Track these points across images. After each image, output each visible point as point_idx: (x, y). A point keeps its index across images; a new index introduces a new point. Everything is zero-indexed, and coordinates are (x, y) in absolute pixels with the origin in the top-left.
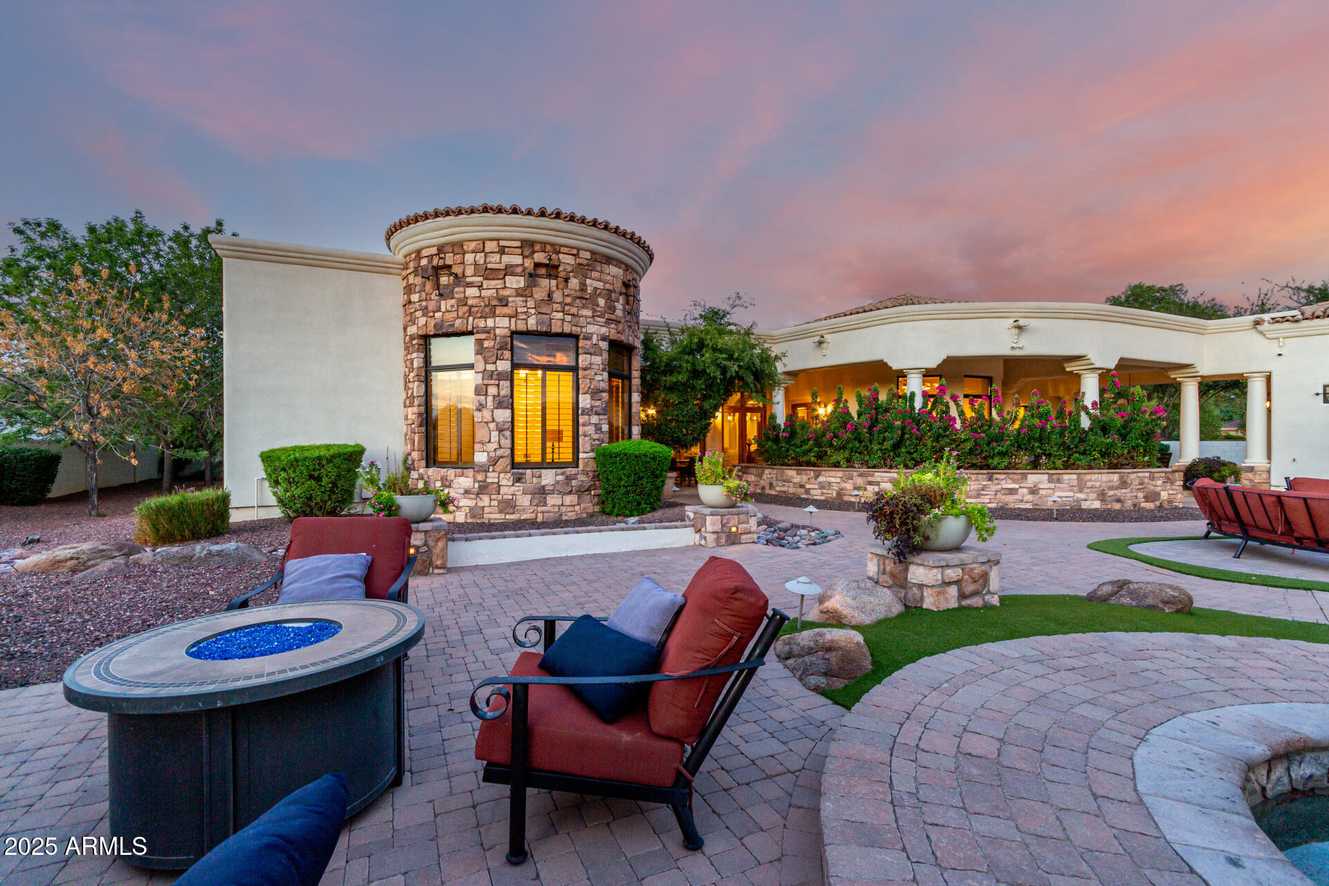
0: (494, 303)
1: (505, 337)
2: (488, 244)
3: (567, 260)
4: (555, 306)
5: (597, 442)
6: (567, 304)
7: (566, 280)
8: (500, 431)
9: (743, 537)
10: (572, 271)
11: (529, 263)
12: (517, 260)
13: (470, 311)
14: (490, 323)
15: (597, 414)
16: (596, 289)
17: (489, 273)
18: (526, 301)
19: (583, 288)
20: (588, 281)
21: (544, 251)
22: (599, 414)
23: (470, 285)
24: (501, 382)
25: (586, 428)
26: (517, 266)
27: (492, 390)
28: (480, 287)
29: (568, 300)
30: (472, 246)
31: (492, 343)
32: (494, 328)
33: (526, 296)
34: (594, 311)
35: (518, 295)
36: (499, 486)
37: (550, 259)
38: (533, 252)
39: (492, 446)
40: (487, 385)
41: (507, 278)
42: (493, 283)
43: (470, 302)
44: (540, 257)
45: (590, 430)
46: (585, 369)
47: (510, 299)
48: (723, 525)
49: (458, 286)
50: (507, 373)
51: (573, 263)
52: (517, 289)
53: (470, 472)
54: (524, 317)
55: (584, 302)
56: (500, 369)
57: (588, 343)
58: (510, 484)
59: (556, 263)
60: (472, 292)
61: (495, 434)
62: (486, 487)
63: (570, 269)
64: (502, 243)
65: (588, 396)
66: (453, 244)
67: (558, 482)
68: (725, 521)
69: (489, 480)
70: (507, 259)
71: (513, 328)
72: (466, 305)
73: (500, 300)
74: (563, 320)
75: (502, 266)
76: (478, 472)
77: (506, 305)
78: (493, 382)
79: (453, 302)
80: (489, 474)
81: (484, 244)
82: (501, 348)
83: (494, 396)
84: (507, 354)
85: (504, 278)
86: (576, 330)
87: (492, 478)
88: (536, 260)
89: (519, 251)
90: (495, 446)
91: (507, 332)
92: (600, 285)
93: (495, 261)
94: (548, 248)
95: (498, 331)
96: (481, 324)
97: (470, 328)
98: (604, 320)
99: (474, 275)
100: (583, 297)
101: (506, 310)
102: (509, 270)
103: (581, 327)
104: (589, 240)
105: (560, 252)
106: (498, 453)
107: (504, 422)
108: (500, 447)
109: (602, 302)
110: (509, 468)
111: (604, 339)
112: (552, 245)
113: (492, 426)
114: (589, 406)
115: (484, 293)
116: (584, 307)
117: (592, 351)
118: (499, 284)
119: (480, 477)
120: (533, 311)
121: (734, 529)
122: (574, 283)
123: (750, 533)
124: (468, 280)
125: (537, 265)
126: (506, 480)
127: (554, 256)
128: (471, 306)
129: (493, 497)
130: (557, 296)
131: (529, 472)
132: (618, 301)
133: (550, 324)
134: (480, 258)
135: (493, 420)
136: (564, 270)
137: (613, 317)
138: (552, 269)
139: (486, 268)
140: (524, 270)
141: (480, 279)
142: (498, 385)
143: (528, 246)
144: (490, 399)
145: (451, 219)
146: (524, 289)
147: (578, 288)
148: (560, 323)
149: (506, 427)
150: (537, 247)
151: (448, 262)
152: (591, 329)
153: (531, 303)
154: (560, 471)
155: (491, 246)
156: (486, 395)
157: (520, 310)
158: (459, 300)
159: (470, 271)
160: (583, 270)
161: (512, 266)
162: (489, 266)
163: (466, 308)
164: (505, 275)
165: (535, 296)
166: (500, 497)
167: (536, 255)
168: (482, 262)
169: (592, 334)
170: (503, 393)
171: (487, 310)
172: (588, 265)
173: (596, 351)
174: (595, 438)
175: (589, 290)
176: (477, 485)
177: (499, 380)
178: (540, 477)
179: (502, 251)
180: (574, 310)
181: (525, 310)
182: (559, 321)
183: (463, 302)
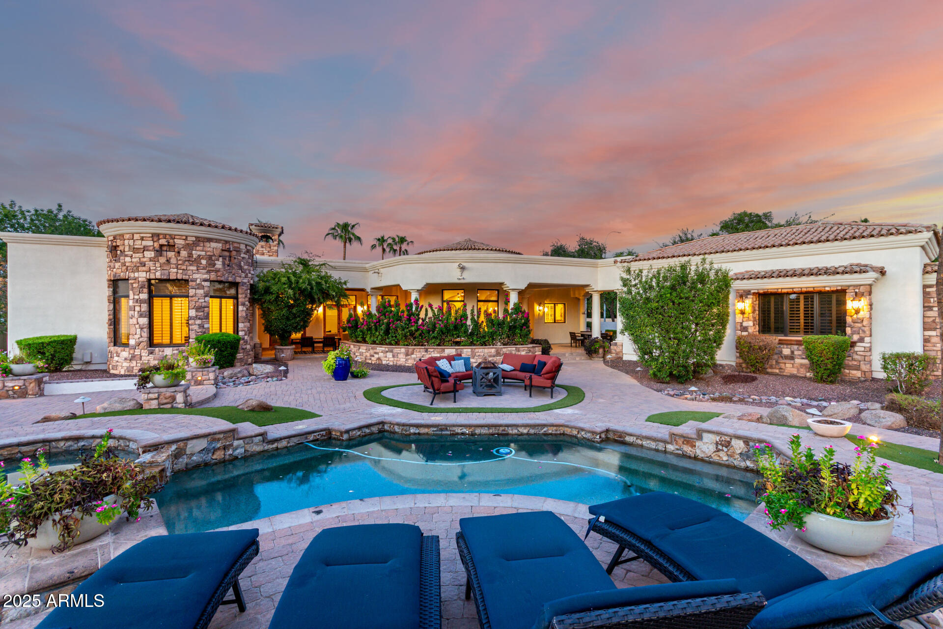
0: (138, 265)
1: (144, 282)
2: (135, 235)
3: (179, 242)
4: (172, 266)
5: (200, 333)
6: (180, 264)
7: (179, 252)
8: (142, 329)
9: (205, 382)
10: (183, 248)
11: (156, 245)
12: (151, 243)
13: (127, 269)
14: (136, 275)
15: (199, 319)
16: (199, 256)
17: (135, 250)
18: (155, 264)
19: (190, 255)
20: (194, 252)
21: (165, 238)
22: (202, 319)
23: (126, 256)
24: (142, 305)
25: (193, 327)
26: (150, 246)
27: (137, 309)
28: (131, 257)
29: (180, 262)
30: (127, 236)
31: (137, 285)
32: (138, 278)
33: (155, 261)
34: (198, 267)
35: (150, 261)
36: (141, 356)
37: (169, 242)
38: (159, 239)
39: (137, 336)
40: (134, 306)
41: (145, 252)
42: (137, 255)
43: (127, 264)
44: (163, 241)
45: (196, 327)
46: (192, 297)
47: (146, 263)
48: (193, 377)
49: (122, 256)
50: (145, 300)
51: (183, 243)
52: (150, 258)
53: (127, 349)
54: (154, 271)
55: (191, 263)
56: (141, 298)
57: (194, 283)
58: (147, 355)
59: (173, 244)
60: (128, 259)
61: (138, 331)
62: (134, 357)
63: (181, 246)
64: (142, 235)
65: (194, 310)
66: (120, 235)
67: (174, 354)
68: (194, 375)
69: (136, 353)
70: (145, 243)
71: (148, 277)
72: (125, 265)
73: (141, 263)
74: (177, 273)
75: (142, 247)
76: (131, 349)
77: (144, 266)
78: (137, 304)
79: (119, 264)
80: (136, 350)
81: (133, 235)
82: (141, 288)
83: (138, 312)
84: (146, 290)
85: (143, 252)
86: (184, 277)
87: (137, 352)
88: (160, 243)
89: (151, 239)
90: (139, 336)
91: (144, 279)
92: (203, 253)
93: (138, 244)
94: (168, 237)
95: (140, 279)
96: (132, 275)
97: (127, 277)
98: (206, 271)
99: (129, 251)
100: (190, 260)
101: (144, 268)
102: (145, 249)
103: (189, 276)
104: (193, 232)
105: (175, 238)
106: (141, 340)
107: (143, 325)
108: (141, 337)
109: (204, 262)
110: (146, 347)
111: (205, 280)
112: (170, 235)
113: (137, 326)
114: (194, 315)
115: (134, 260)
116: (191, 265)
117: (197, 287)
118: (140, 255)
119: (132, 352)
120: (159, 269)
121: (199, 378)
122: (184, 253)
123: (209, 380)
124: (126, 253)
125: (161, 246)
126: (145, 353)
127: (171, 241)
128: (127, 267)
129: (138, 362)
130: (173, 261)
131: (157, 349)
132: (218, 260)
133: (169, 275)
134: (131, 242)
135: (138, 323)
136: (178, 247)
137: (212, 269)
138: (171, 247)
139: (134, 248)
140: (154, 248)
141: (132, 253)
142: (140, 306)
143: (155, 236)
144: (136, 313)
145: (115, 223)
146: (154, 258)
147: (186, 256)
148: (175, 274)
149: (144, 327)
150: (161, 237)
151: (118, 244)
152: (195, 276)
153: (158, 265)
154: (176, 348)
155: (136, 237)
156: (134, 310)
157: (151, 268)
158: (122, 263)
159: (127, 249)
160: (190, 247)
161: (147, 246)
162: (135, 247)
163: (125, 267)
164: (144, 251)
165: (160, 261)
166: (142, 362)
167: (160, 241)
168: (132, 244)
169: (197, 279)
170: (142, 310)
171: (135, 268)
172: (193, 244)
173: (200, 287)
174: (198, 331)
175: (194, 257)
176: (130, 356)
177: (141, 303)
178: (163, 351)
179: (142, 239)
180: (184, 267)
181: (155, 268)
182: (174, 273)
183: (124, 264)
